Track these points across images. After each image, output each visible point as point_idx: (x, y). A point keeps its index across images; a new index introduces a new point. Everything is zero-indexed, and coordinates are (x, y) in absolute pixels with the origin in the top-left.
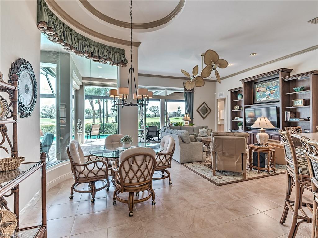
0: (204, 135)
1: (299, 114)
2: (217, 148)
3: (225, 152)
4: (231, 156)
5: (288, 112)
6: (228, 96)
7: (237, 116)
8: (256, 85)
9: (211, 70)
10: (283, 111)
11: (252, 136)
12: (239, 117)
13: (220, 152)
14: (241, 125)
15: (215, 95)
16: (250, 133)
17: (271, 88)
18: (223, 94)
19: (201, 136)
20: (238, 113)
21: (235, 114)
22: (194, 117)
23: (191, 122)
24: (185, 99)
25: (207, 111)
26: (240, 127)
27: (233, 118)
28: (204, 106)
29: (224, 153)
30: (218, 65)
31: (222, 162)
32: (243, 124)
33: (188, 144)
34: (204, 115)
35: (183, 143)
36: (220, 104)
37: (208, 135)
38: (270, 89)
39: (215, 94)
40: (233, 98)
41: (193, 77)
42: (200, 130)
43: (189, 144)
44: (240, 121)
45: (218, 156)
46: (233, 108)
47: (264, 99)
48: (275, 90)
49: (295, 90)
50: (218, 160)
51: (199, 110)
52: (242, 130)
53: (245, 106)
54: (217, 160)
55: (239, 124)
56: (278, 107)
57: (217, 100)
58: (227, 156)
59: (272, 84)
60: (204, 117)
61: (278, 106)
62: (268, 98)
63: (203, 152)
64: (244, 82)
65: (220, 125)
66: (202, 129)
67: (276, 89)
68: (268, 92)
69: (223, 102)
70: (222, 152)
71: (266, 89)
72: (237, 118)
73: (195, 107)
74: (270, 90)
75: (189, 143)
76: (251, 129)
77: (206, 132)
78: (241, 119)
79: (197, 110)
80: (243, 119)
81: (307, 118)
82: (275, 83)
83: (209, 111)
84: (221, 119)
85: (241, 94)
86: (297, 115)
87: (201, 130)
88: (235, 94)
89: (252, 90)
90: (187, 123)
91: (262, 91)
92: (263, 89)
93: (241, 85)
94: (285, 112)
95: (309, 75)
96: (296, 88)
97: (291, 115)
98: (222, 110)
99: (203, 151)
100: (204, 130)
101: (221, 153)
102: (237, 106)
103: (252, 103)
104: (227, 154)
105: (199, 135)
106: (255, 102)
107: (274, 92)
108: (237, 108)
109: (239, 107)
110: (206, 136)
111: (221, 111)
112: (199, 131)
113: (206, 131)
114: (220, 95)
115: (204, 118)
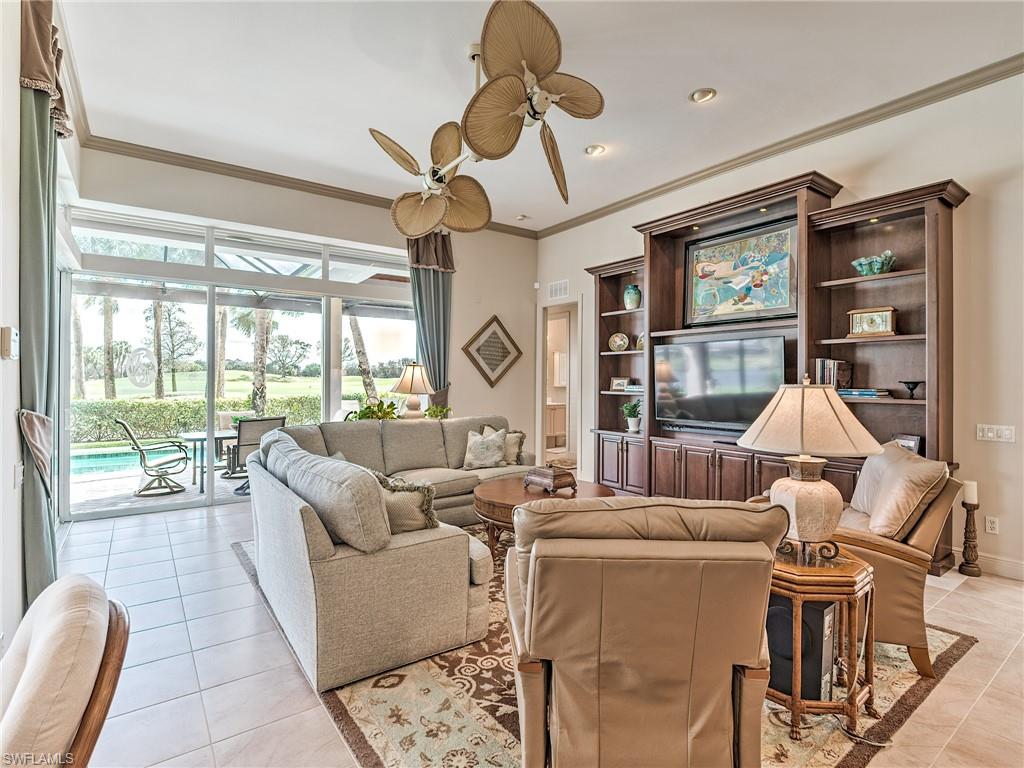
0: (488, 462)
1: (866, 368)
2: (553, 632)
3: (616, 664)
4: (658, 690)
5: (831, 364)
6: (587, 293)
7: (618, 376)
8: (696, 253)
9: (519, 112)
10: (811, 356)
11: (680, 460)
12: (626, 381)
13: (581, 666)
14: (634, 413)
15: (536, 290)
16: (673, 447)
17: (756, 264)
18: (566, 288)
19: (477, 463)
20: (623, 364)
21: (612, 366)
22: (451, 378)
23: (440, 401)
24: (412, 298)
25: (506, 353)
26: (631, 422)
27: (605, 384)
28: (494, 333)
29: (605, 675)
30: (557, 98)
31: (596, 735)
32: (644, 409)
33: (371, 558)
34: (493, 370)
35: (342, 553)
36: (555, 328)
37: (504, 458)
38: (752, 268)
39: (537, 286)
40: (603, 306)
41: (435, 173)
42: (474, 439)
43: (381, 557)
44: (628, 397)
45: (565, 691)
46: (604, 345)
47: (725, 309)
48: (772, 269)
49: (859, 268)
50: (565, 723)
51: (473, 350)
52: (638, 432)
53: (653, 334)
54: (554, 718)
55: (625, 409)
56: (791, 337)
57: (545, 309)
58: (633, 692)
59: (755, 248)
60: (493, 376)
61: (789, 334)
62: (740, 305)
63: (473, 590)
64: (651, 237)
65: (554, 408)
66: (482, 434)
67: (775, 266)
68: (740, 277)
69: (564, 321)
70: (592, 664)
71: (735, 269)
72: (619, 385)
73: (459, 336)
74: (751, 273)
75: (383, 548)
76: (676, 429)
77: (500, 448)
78: (634, 388)
79: (466, 350)
80: (644, 388)
81: (903, 387)
82: (768, 242)
83: (514, 353)
84: (556, 385)
85: (636, 286)
86: (859, 374)
87: (479, 438)
88: (612, 284)
89: (679, 272)
90: (415, 407)
91: (716, 275)
92: (722, 268)
93: (638, 246)
94: (818, 361)
95: (925, 205)
96: (863, 260)
97: (841, 372)
98: (561, 352)
99: (472, 583)
100: (491, 435)
101: (588, 671)
102: (620, 335)
103: (679, 320)
104: (630, 679)
105: (466, 461)
106: (689, 322)
107: (765, 278)
108: (618, 341)
109: (627, 341)
110: (497, 465)
111: (557, 356)
112: (467, 443)
113: (499, 441)
114: (556, 290)
115: (492, 384)
